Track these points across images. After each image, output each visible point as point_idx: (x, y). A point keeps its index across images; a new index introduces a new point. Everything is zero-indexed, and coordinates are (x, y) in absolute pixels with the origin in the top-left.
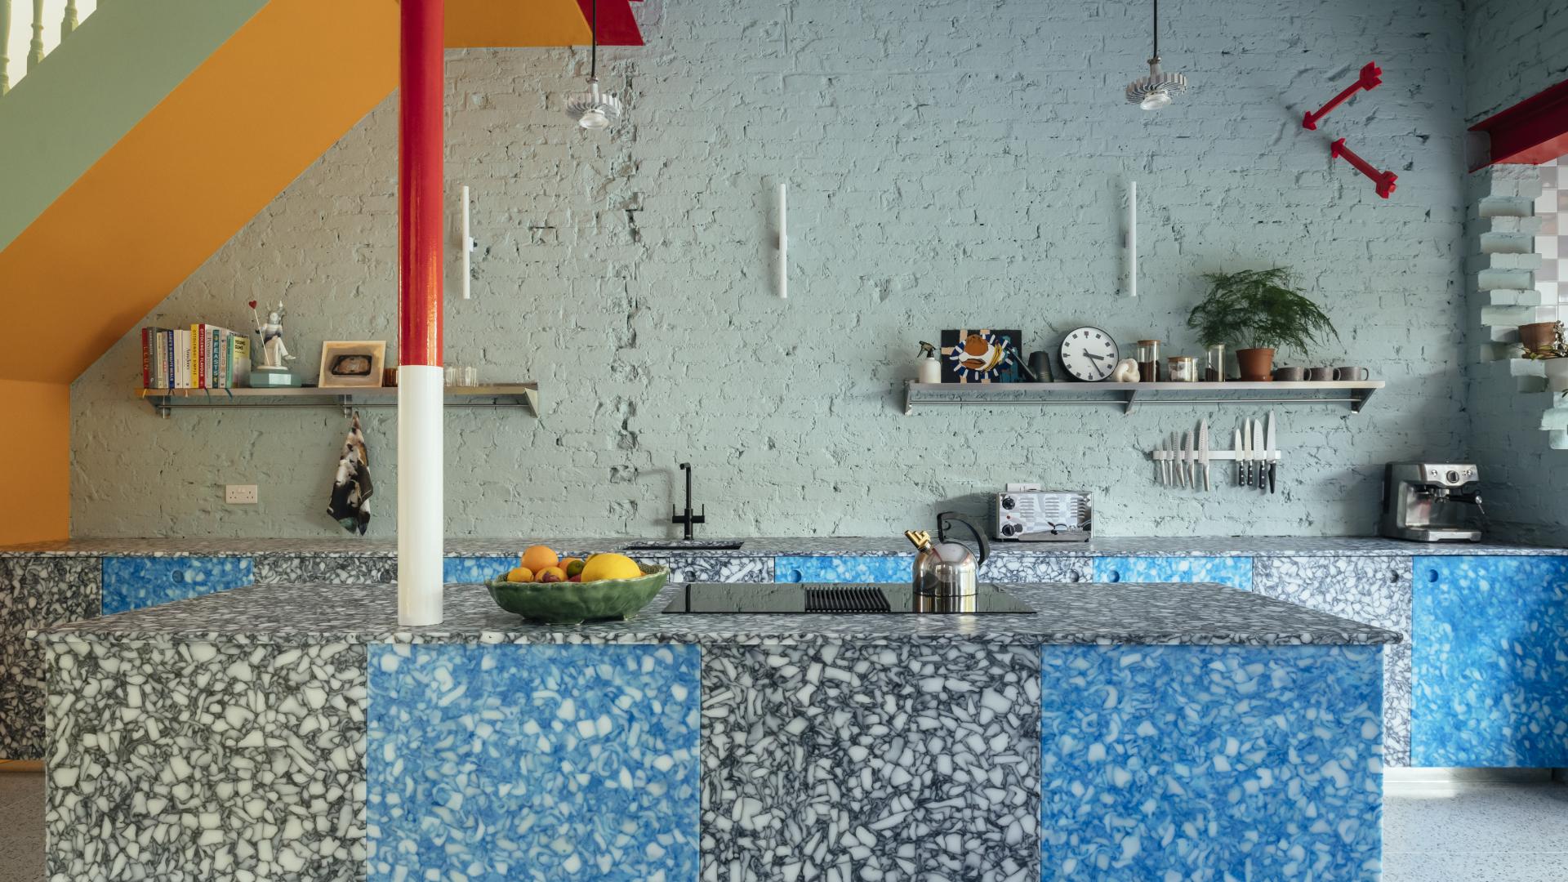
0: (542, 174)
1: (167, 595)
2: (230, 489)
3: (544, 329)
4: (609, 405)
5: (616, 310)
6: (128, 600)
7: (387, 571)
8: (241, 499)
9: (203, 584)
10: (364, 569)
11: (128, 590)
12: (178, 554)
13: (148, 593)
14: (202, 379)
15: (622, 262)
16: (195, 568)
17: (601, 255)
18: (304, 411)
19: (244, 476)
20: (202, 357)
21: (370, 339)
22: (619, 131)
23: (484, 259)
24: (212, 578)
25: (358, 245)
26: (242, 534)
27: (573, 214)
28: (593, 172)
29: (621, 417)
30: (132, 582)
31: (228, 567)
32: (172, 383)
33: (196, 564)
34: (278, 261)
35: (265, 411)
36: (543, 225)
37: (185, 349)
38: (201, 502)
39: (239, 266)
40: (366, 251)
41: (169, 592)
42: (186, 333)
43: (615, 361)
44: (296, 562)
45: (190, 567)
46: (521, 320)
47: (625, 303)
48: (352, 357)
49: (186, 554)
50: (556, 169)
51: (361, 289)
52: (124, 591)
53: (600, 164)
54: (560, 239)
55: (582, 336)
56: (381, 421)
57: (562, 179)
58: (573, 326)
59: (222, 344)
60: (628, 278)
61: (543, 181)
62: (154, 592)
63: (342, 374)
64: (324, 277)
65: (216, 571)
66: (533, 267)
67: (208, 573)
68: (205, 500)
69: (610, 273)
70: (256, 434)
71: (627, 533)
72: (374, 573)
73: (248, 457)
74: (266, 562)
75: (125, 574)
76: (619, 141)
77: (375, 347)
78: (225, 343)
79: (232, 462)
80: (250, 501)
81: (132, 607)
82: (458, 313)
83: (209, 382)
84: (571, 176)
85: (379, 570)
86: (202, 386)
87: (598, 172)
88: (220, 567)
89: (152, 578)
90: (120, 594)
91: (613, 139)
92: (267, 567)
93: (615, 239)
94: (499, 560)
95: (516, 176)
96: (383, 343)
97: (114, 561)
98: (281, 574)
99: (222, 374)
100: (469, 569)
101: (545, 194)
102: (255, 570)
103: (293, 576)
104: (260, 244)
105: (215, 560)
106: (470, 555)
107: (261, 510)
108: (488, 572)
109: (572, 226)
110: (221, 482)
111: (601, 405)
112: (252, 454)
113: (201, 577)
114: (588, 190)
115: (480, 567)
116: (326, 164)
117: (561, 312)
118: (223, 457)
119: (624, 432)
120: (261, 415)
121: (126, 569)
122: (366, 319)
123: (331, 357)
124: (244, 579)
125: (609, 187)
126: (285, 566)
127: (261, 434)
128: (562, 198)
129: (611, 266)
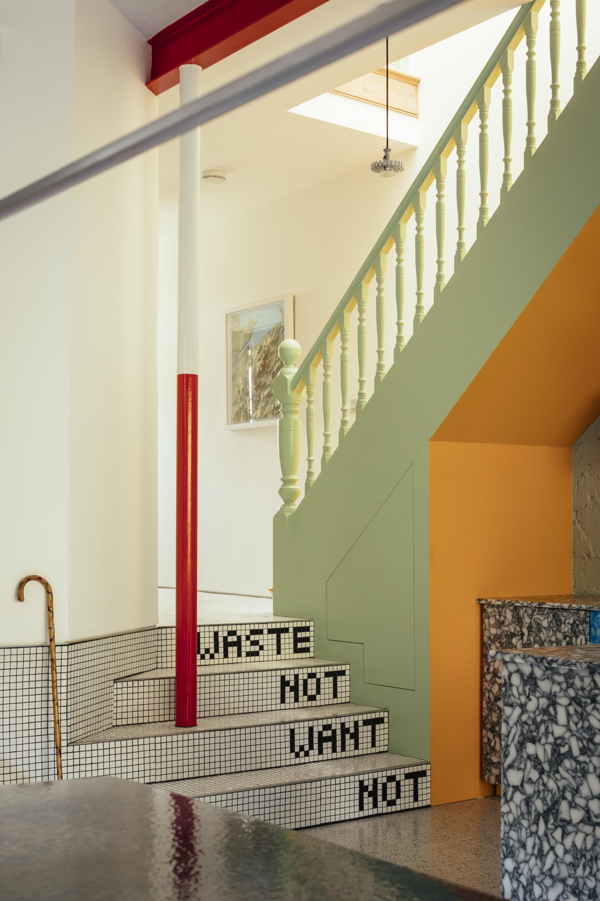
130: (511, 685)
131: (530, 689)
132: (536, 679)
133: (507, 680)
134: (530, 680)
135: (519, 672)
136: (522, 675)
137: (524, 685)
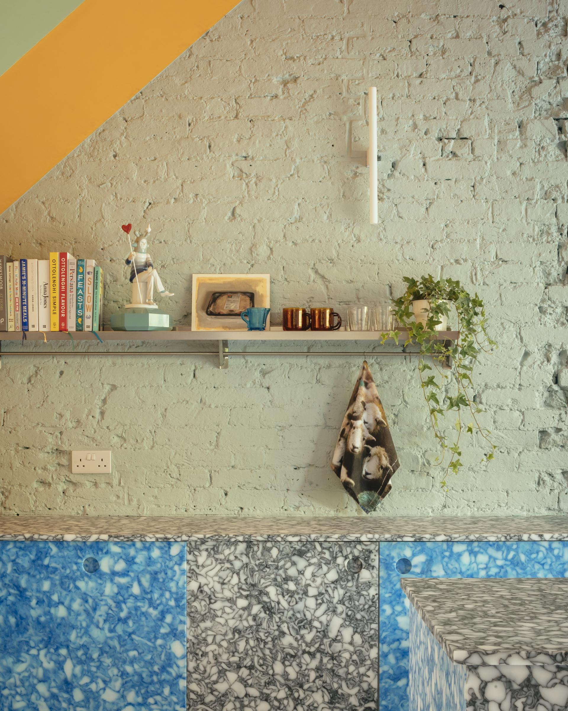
0: (453, 74)
1: (77, 588)
2: (76, 455)
3: (457, 261)
4: (537, 356)
5: (545, 238)
6: (28, 594)
7: (356, 559)
8: (92, 468)
9: (124, 574)
10: (327, 555)
11: (28, 581)
12: (94, 538)
13: (53, 585)
14: (63, 320)
15: (552, 182)
16: (113, 555)
17: (527, 172)
18: (168, 360)
19: (93, 439)
20: (63, 293)
21: (249, 271)
22: (545, 25)
23: (389, 176)
24: (135, 567)
25: (234, 158)
26: (91, 512)
27: (491, 121)
28: (514, 73)
29: (551, 369)
30: (32, 572)
31: (156, 553)
32: (25, 324)
33: (115, 549)
34: (135, 177)
35: (119, 360)
36: (454, 136)
37: (41, 283)
38: (40, 471)
39: (85, 181)
40: (244, 165)
41: (81, 584)
42: (43, 263)
43: (543, 301)
44: (242, 547)
45: (107, 553)
46: (429, 250)
47: (554, 230)
48: (231, 294)
49: (105, 537)
50: (470, 69)
51: (238, 211)
52: (23, 583)
53: (523, 64)
54: (477, 152)
55: (503, 271)
56: (264, 373)
57: (477, 81)
58: (492, 258)
59: (88, 276)
60: (560, 201)
61: (454, 83)
62: (62, 584)
63: (219, 314)
64: (191, 196)
65: (140, 558)
66: (443, 185)
67: (130, 561)
68: (45, 469)
69: (538, 194)
70: (107, 388)
71: (560, 510)
72: (340, 560)
73: (98, 416)
74: (203, 547)
75: (25, 562)
76: (546, 37)
77: (257, 282)
78: (91, 276)
79: (78, 422)
80: (102, 470)
81: (34, 602)
82: (359, 241)
83: (71, 326)
84: (489, 77)
85: (346, 557)
86: (63, 329)
87: (520, 73)
88: (145, 553)
89: (59, 566)
90: (17, 587)
91: (539, 34)
92: (204, 554)
93: (543, 153)
94: (497, 545)
95: (421, 75)
96: (267, 277)
97: (11, 546)
98: (222, 562)
99: (88, 313)
100: (459, 555)
101: (457, 98)
102: (190, 557)
103: (237, 564)
104: (111, 154)
105: (139, 545)
106: (463, 538)
107: (115, 482)
108: (482, 558)
109: (491, 137)
110: (65, 448)
111: (527, 354)
112: (102, 413)
113: (121, 566)
114: (509, 93)
115: (472, 552)
116: (193, 58)
117: (478, 241)
118: (68, 415)
119: (555, 387)
120: (114, 364)
121: (25, 555)
122: (245, 247)
123: (203, 293)
124: (176, 568)
125: (536, 91)
126: (227, 552)
127: (114, 387)
128: (478, 103)
129: (538, 187)
130: (486, 701)
131: (525, 704)
132: (537, 686)
133: (478, 695)
134: (525, 689)
135: (504, 679)
136: (509, 683)
137: (512, 697)
